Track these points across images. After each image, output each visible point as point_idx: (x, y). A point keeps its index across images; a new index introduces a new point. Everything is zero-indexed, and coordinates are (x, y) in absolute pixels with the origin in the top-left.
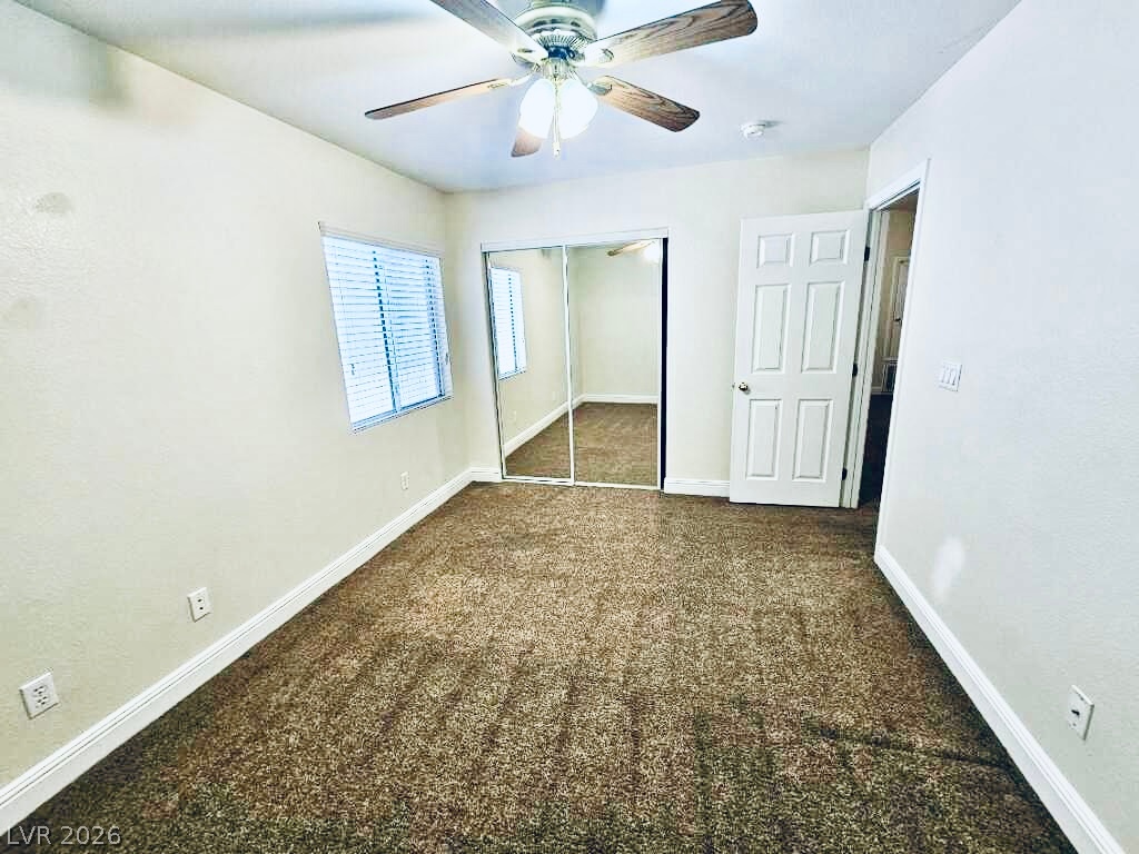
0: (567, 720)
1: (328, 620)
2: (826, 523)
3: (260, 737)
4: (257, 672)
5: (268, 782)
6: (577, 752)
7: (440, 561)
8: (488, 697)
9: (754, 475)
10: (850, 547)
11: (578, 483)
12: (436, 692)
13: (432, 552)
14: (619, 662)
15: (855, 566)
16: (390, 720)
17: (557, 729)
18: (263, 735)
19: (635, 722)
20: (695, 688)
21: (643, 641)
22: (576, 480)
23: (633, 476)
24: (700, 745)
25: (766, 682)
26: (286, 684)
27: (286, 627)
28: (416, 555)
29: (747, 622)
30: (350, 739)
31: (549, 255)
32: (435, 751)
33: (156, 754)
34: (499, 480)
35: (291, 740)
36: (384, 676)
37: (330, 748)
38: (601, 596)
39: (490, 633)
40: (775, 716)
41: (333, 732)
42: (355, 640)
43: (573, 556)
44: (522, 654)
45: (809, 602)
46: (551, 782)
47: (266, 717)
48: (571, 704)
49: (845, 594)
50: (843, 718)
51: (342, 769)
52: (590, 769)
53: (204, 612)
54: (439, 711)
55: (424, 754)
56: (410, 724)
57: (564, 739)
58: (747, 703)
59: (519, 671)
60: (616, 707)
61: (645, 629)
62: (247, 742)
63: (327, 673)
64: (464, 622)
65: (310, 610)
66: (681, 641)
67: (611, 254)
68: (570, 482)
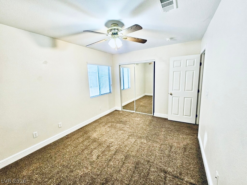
0: (112, 157)
1: (81, 132)
2: (189, 127)
3: (63, 149)
4: (67, 138)
5: (62, 156)
6: (111, 163)
7: (103, 124)
8: (100, 150)
9: (173, 114)
10: (193, 134)
11: (136, 112)
12: (92, 147)
13: (103, 122)
14: (127, 149)
15: (192, 138)
16: (83, 150)
17: (110, 158)
18: (64, 148)
19: (125, 160)
20: (140, 156)
21: (134, 146)
22: (135, 111)
23: (148, 112)
24: (135, 168)
25: (156, 159)
26: (70, 141)
27: (74, 132)
28: (100, 123)
29: (158, 146)
30: (76, 152)
31: (138, 65)
32: (88, 157)
33: (49, 148)
34: (121, 110)
35: (68, 150)
36: (85, 143)
37: (72, 153)
38: (130, 136)
39: (106, 139)
40: (154, 166)
41: (74, 150)
42: (84, 136)
43: (128, 127)
44: (110, 143)
45: (175, 144)
46: (104, 167)
47: (66, 146)
48: (114, 154)
49: (185, 144)
50: (170, 170)
51: (73, 157)
52: (112, 167)
53: (61, 127)
54: (91, 151)
55: (86, 157)
56: (86, 152)
57: (110, 160)
58: (149, 162)
59: (108, 147)
60: (123, 157)
61: (136, 143)
62: (61, 149)
63: (77, 140)
64: (103, 136)
65: (79, 129)
66: (142, 147)
67: (150, 64)
68: (134, 112)
